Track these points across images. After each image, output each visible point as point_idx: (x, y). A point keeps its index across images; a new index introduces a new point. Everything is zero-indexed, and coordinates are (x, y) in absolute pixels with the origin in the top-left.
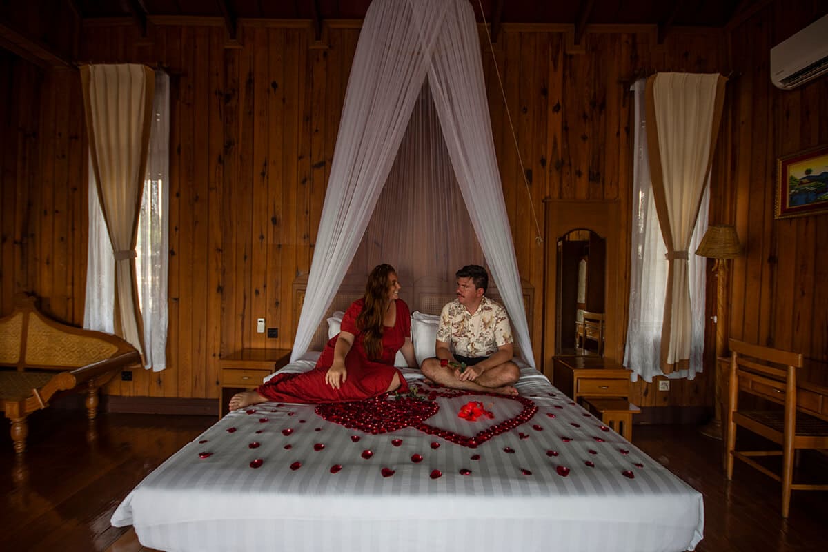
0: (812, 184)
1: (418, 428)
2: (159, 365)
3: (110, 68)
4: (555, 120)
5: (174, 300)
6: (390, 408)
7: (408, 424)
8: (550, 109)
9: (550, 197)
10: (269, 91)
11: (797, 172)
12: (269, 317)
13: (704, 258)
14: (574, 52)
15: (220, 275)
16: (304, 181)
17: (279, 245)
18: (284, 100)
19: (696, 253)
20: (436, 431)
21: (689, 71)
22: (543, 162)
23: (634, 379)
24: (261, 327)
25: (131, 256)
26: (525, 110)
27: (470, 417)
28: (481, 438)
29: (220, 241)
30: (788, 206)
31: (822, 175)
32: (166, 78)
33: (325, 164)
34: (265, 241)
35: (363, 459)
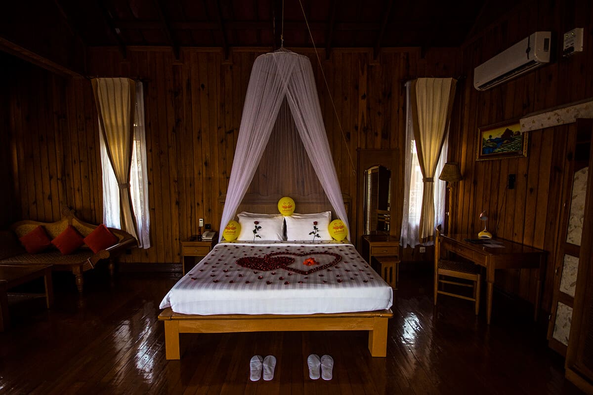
0: (492, 143)
1: (283, 268)
2: (147, 246)
3: (109, 80)
4: (363, 103)
5: (152, 210)
6: (271, 261)
7: (279, 267)
8: (360, 98)
9: (360, 148)
10: (199, 90)
11: (486, 136)
12: (205, 218)
13: (445, 182)
14: (373, 64)
15: (177, 196)
16: (222, 142)
17: (210, 178)
18: (208, 95)
19: (439, 178)
20: (292, 269)
21: (435, 77)
22: (356, 128)
23: (405, 246)
24: (201, 223)
25: (128, 186)
26: (346, 99)
27: (308, 264)
28: (310, 272)
29: (176, 176)
30: (481, 154)
31: (496, 139)
32: (141, 84)
33: (234, 131)
34: (201, 176)
35: (259, 280)
